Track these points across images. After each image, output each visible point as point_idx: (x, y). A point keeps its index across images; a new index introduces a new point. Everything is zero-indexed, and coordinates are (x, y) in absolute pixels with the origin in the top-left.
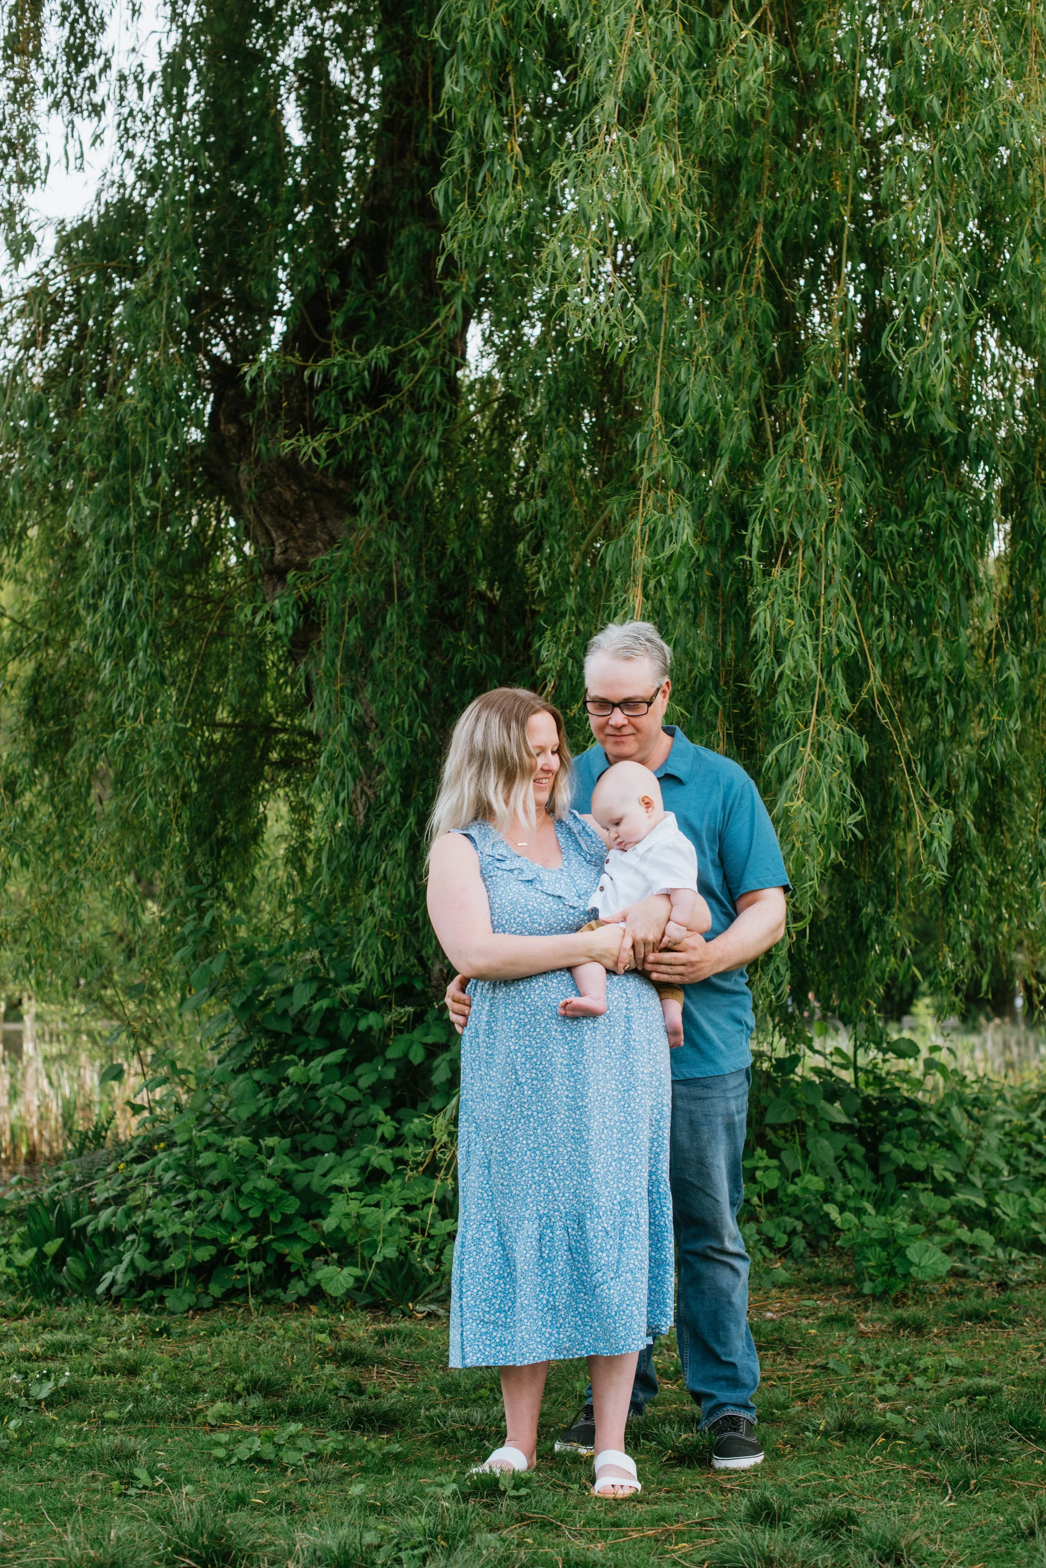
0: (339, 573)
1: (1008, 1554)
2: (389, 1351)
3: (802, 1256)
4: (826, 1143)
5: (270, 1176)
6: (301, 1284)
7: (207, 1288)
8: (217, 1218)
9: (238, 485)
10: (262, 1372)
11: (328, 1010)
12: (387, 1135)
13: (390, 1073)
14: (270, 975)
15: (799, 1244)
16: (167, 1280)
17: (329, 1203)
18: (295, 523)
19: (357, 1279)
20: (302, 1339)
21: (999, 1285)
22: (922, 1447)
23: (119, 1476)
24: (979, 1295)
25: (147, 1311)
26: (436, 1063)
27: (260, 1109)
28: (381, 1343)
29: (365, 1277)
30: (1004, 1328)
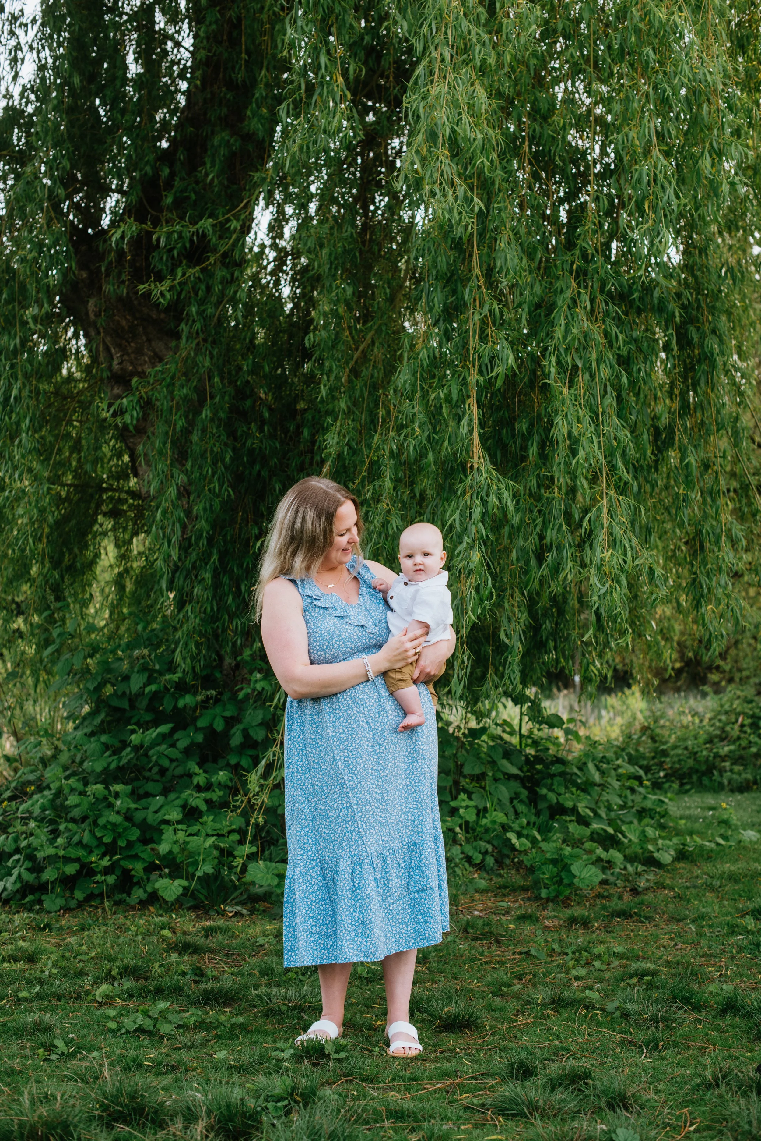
0: (168, 380)
1: (701, 1099)
2: (213, 942)
3: (492, 869)
4: (503, 788)
5: (118, 813)
6: (141, 891)
7: (72, 893)
8: (80, 843)
9: (87, 314)
10: (129, 961)
11: (156, 693)
12: (201, 784)
13: (200, 738)
14: (113, 666)
15: (490, 861)
16: (43, 888)
17: (161, 832)
18: (129, 343)
19: (185, 888)
20: (148, 934)
21: (631, 890)
22: (615, 1016)
23: (43, 1045)
24: (620, 898)
25: (30, 910)
26: (233, 731)
27: (109, 764)
28: (207, 936)
29: (190, 886)
30: (642, 922)
